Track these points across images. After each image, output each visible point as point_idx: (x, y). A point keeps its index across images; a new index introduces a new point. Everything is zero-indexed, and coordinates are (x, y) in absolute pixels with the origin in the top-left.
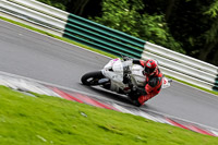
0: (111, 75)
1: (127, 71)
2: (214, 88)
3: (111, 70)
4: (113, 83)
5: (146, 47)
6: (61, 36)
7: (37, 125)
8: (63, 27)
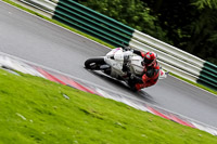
0: (112, 62)
1: (127, 60)
2: (198, 81)
3: (112, 58)
4: (113, 70)
5: (134, 35)
6: (50, 17)
7: (18, 103)
8: (53, 9)
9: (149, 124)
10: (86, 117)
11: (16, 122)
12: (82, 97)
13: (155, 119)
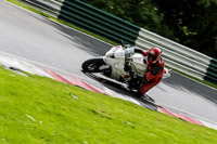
1: (128, 58)
2: (205, 78)
3: (113, 57)
4: (114, 70)
5: (140, 33)
6: (56, 17)
7: (27, 104)
8: (59, 9)
9: (158, 123)
10: (95, 117)
11: (26, 124)
12: (90, 97)
13: (163, 117)
